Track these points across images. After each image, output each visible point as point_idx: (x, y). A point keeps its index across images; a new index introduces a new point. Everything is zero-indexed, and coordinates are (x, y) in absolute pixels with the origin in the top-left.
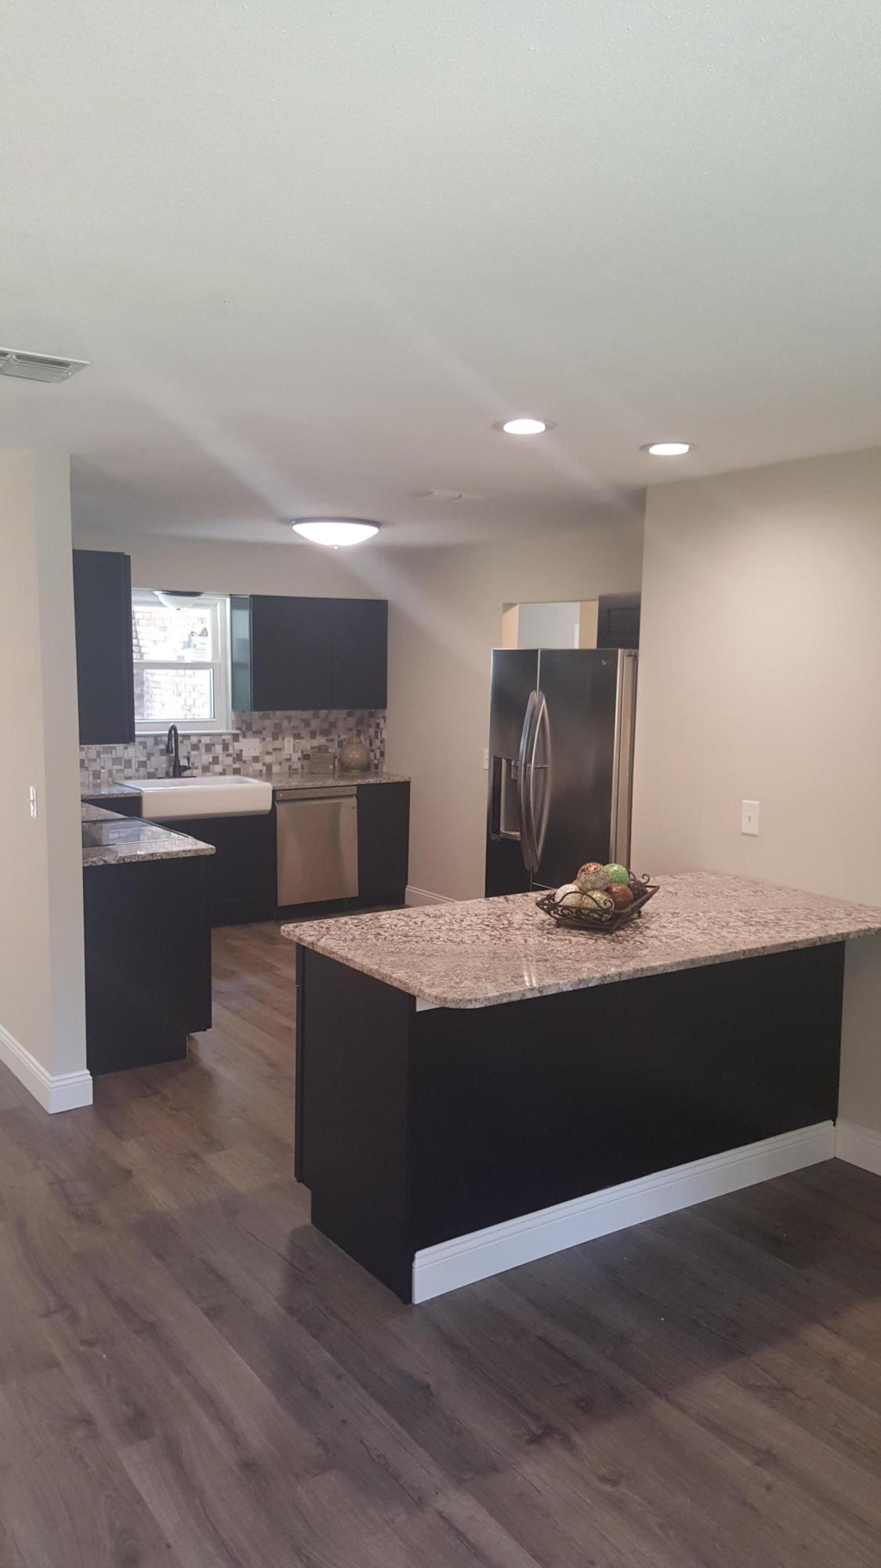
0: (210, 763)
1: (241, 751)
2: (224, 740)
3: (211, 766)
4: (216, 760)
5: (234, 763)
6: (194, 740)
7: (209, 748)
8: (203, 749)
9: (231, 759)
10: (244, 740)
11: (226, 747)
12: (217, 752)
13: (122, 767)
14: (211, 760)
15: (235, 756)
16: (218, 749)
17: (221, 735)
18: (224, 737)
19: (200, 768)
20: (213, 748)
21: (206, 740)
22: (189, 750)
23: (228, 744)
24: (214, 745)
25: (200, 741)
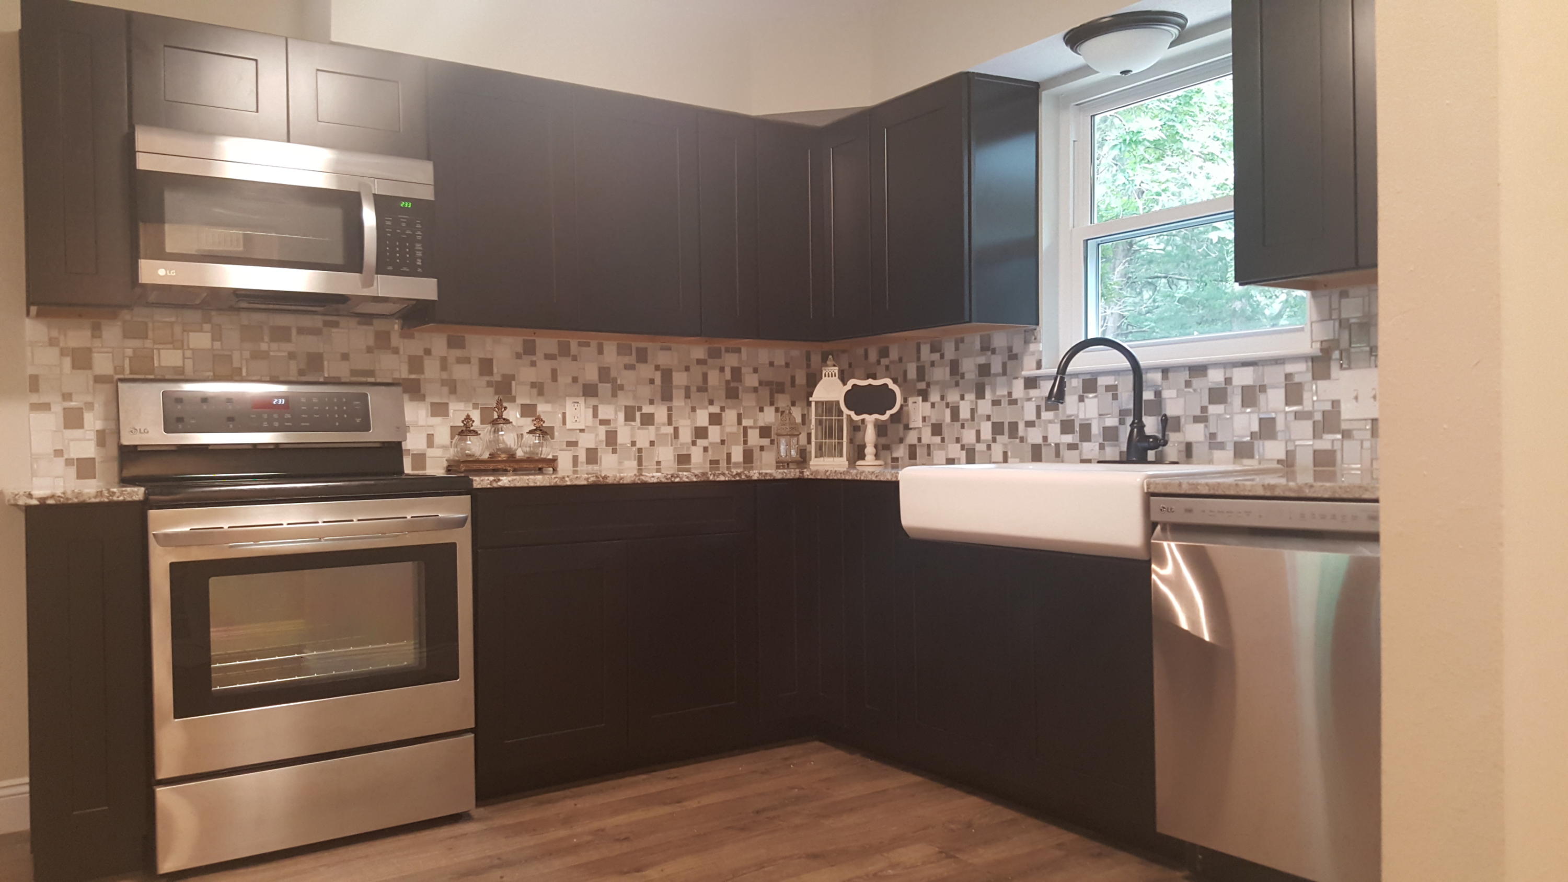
0: (1252, 434)
1: (1336, 404)
2: (1288, 376)
3: (1258, 444)
4: (1267, 428)
5: (1316, 436)
6: (1216, 377)
7: (1250, 396)
8: (1236, 400)
9: (1307, 425)
10: (1347, 373)
11: (1293, 393)
12: (1272, 405)
13: (1077, 441)
14: (1255, 428)
15: (1318, 417)
16: (1274, 399)
17: (1278, 361)
18: (1290, 368)
19: (1230, 447)
20: (1262, 397)
21: (1243, 377)
22: (1205, 402)
23: (1300, 385)
24: (1263, 389)
25: (1228, 381)
